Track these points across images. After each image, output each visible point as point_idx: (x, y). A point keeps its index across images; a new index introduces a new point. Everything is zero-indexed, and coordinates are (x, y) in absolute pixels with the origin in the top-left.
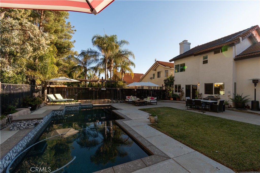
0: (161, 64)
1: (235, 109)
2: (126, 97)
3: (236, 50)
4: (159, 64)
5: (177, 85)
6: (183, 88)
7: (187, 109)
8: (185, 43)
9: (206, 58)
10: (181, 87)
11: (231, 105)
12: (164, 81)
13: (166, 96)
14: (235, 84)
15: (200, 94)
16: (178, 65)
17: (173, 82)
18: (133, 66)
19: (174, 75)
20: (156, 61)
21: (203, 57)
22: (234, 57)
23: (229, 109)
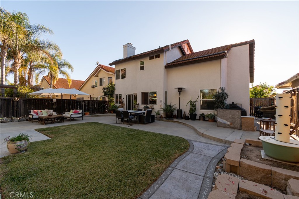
0: (103, 69)
1: (164, 119)
2: (31, 111)
3: (167, 57)
4: (101, 69)
5: (118, 95)
6: (124, 98)
7: (117, 123)
8: (129, 46)
9: (143, 63)
10: (122, 97)
11: (162, 114)
12: (103, 89)
13: (105, 108)
14: (166, 92)
15: (137, 105)
16: (119, 71)
17: (113, 91)
18: (70, 70)
19: (115, 82)
20: (97, 64)
21: (140, 62)
22: (165, 64)
23: (160, 119)
